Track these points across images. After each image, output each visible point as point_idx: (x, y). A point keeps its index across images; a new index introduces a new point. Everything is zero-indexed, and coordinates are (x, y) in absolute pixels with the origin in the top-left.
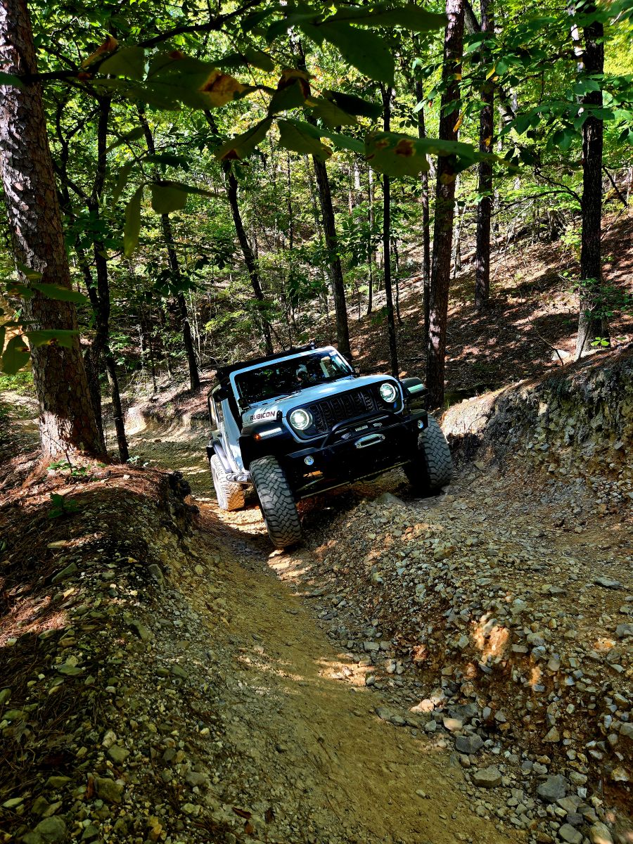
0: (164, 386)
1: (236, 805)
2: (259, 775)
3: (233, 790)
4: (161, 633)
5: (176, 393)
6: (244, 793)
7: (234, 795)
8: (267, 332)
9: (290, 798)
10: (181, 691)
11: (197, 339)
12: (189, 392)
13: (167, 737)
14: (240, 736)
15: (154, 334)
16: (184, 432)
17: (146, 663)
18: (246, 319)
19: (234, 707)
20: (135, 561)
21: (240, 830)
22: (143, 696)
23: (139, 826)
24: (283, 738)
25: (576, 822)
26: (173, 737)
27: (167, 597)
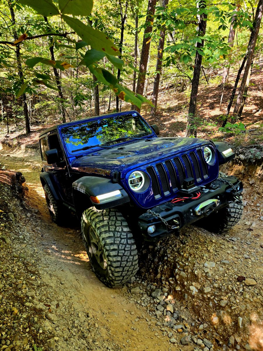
0: (13, 130)
1: (45, 303)
2: (54, 292)
3: (44, 298)
4: (14, 241)
5: (18, 135)
6: (48, 298)
7: (44, 299)
8: (63, 113)
9: (65, 300)
10: (24, 263)
11: (30, 111)
12: (25, 135)
13: (19, 280)
14: (47, 279)
15: (8, 105)
16: (22, 153)
17: (9, 253)
18: (54, 105)
19: (45, 269)
20: (3, 211)
21: (47, 311)
22: (8, 265)
23: (9, 311)
24: (63, 279)
25: (162, 304)
26: (21, 280)
27: (16, 226)
